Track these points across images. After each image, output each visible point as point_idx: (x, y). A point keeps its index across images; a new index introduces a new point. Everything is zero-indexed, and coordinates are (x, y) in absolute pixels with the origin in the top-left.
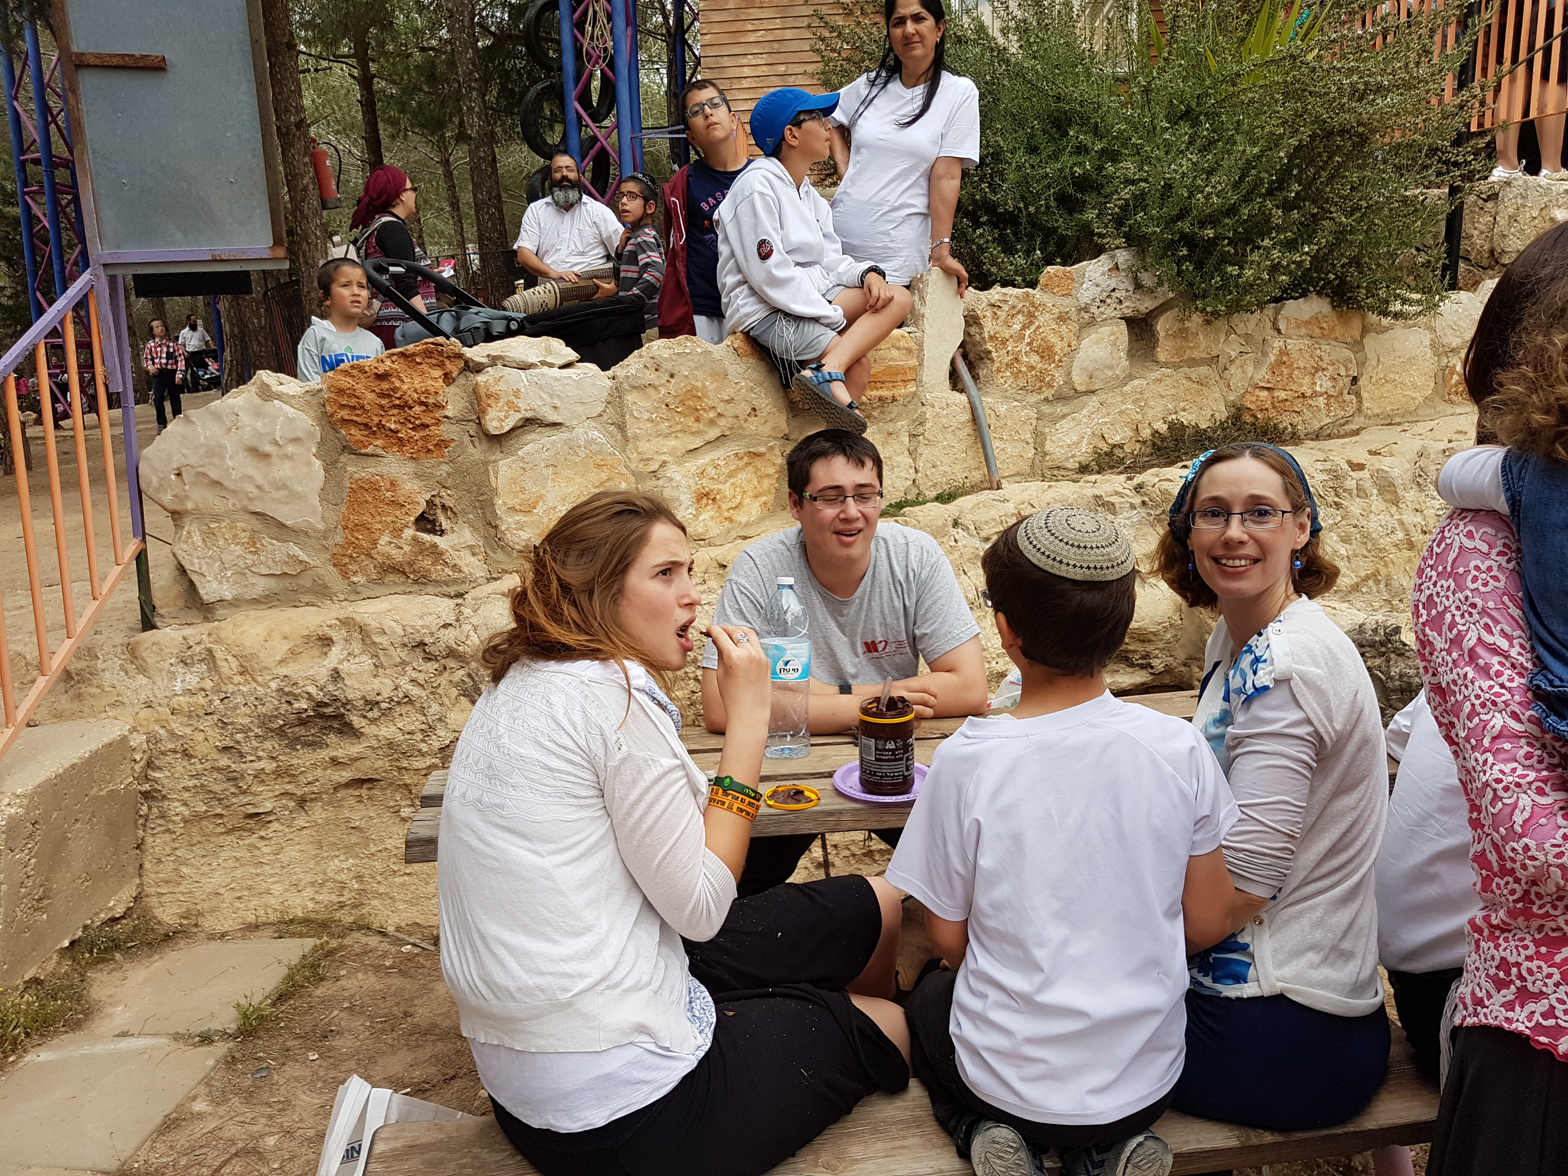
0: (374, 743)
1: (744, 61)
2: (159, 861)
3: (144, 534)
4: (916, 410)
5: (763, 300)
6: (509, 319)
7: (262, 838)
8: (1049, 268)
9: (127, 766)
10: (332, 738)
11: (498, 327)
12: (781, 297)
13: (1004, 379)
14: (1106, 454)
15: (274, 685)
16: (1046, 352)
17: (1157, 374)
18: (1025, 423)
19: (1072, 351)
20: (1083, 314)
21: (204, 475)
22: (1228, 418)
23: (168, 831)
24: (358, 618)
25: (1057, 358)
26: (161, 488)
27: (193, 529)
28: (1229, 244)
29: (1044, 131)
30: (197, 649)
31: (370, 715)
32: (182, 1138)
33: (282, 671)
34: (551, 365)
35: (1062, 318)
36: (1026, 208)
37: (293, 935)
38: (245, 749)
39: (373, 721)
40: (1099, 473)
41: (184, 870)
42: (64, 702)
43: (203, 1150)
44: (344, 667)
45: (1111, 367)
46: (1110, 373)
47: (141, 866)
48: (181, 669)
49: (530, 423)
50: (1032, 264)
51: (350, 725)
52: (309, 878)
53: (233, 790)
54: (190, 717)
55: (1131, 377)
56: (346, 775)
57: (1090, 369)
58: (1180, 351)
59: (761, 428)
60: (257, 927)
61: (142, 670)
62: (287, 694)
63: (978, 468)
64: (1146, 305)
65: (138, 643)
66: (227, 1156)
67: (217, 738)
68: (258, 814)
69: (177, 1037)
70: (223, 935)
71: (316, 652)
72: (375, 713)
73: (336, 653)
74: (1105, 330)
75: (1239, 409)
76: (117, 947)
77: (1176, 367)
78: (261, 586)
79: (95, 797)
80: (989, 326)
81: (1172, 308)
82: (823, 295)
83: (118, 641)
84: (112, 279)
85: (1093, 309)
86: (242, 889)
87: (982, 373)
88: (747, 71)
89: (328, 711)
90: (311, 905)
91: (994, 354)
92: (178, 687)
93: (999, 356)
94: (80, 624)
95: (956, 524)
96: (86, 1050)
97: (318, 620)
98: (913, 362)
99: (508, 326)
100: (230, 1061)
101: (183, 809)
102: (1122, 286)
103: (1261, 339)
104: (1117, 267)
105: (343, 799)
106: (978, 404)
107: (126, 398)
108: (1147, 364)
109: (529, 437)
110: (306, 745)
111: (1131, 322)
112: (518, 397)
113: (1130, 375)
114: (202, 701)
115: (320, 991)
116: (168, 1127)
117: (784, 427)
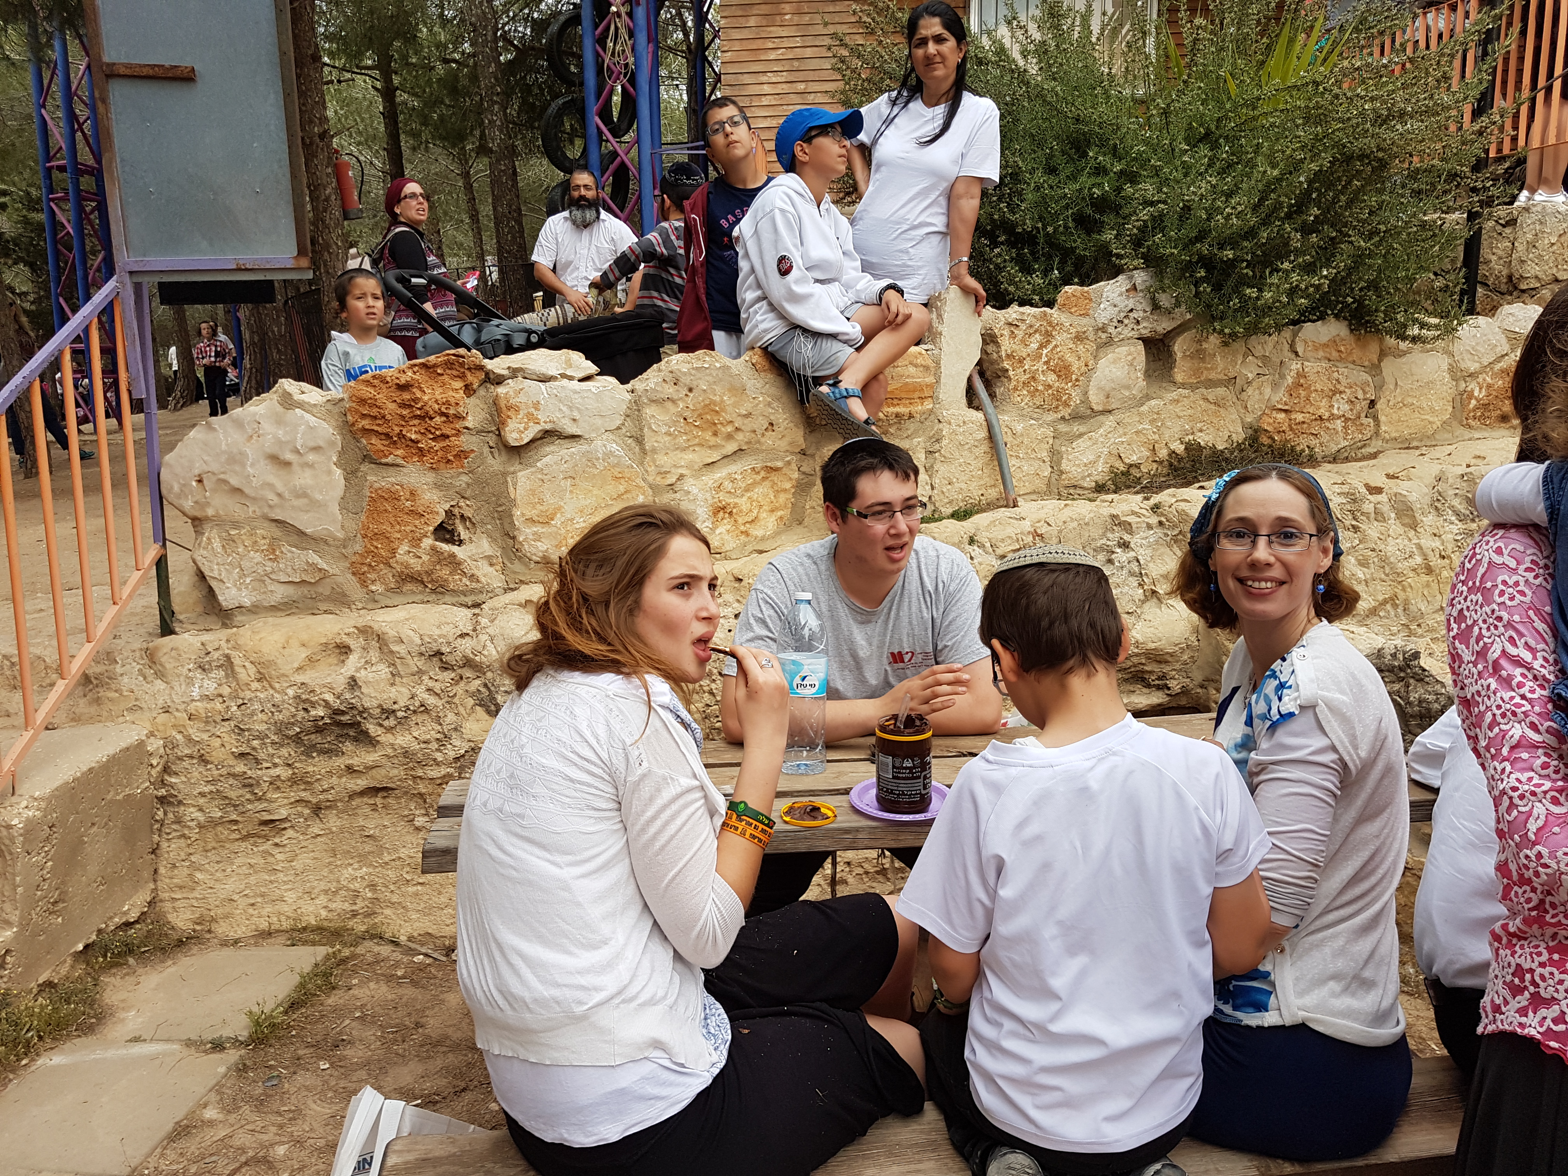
0: (390, 751)
1: (764, 79)
2: (174, 866)
3: (164, 540)
4: (932, 427)
5: (782, 316)
6: (530, 332)
7: (276, 845)
8: (1067, 288)
9: (143, 771)
10: (348, 746)
11: (519, 339)
12: (800, 313)
13: (1022, 398)
14: (1123, 473)
15: (291, 692)
16: (1063, 371)
17: (1174, 395)
18: (1041, 441)
19: (1089, 371)
20: (1100, 333)
21: (225, 482)
22: (1245, 439)
23: (183, 836)
24: (376, 627)
25: (1074, 377)
26: (182, 494)
27: (213, 536)
28: (1246, 267)
29: (1063, 153)
30: (216, 655)
31: (386, 723)
32: (192, 1146)
33: (300, 678)
34: (571, 378)
36: (1044, 227)
37: (305, 943)
38: (261, 755)
39: (390, 730)
40: (1116, 493)
41: (199, 876)
42: (83, 706)
43: (214, 1158)
44: (361, 675)
45: (1128, 387)
46: (1127, 393)
47: (156, 871)
48: (199, 674)
49: (549, 435)
50: (1049, 284)
51: (366, 733)
52: (323, 885)
53: (248, 796)
54: (207, 722)
55: (1148, 397)
56: (362, 783)
57: (1107, 389)
58: (1197, 372)
59: (778, 443)
60: (270, 934)
61: (160, 675)
62: (304, 701)
63: (994, 486)
64: (1164, 325)
65: (156, 648)
66: (238, 1164)
67: (233, 744)
68: (272, 821)
69: (189, 1043)
70: (236, 942)
71: (333, 660)
72: (392, 722)
73: (353, 660)
74: (1123, 350)
75: (1256, 431)
76: (131, 952)
77: (1193, 387)
78: (280, 593)
79: (112, 801)
80: (1006, 345)
81: (1189, 329)
82: (842, 312)
83: (137, 645)
84: (138, 287)
85: (1111, 330)
86: (256, 896)
87: (999, 391)
88: (766, 89)
89: (345, 718)
90: (324, 913)
91: (1011, 373)
92: (196, 693)
93: (1016, 375)
94: (100, 629)
95: (972, 541)
96: (99, 1054)
97: (336, 628)
98: (930, 379)
99: (528, 339)
100: (242, 1069)
101: (198, 815)
102: (1140, 307)
103: (1279, 361)
104: (1134, 288)
105: (358, 807)
106: (994, 422)
107: (149, 404)
108: (1164, 385)
109: (548, 449)
110: (322, 752)
111: (1147, 342)
112: (537, 409)
113: (1147, 395)
114: (219, 706)
115: (332, 1000)
116: (178, 1134)
117: (801, 443)
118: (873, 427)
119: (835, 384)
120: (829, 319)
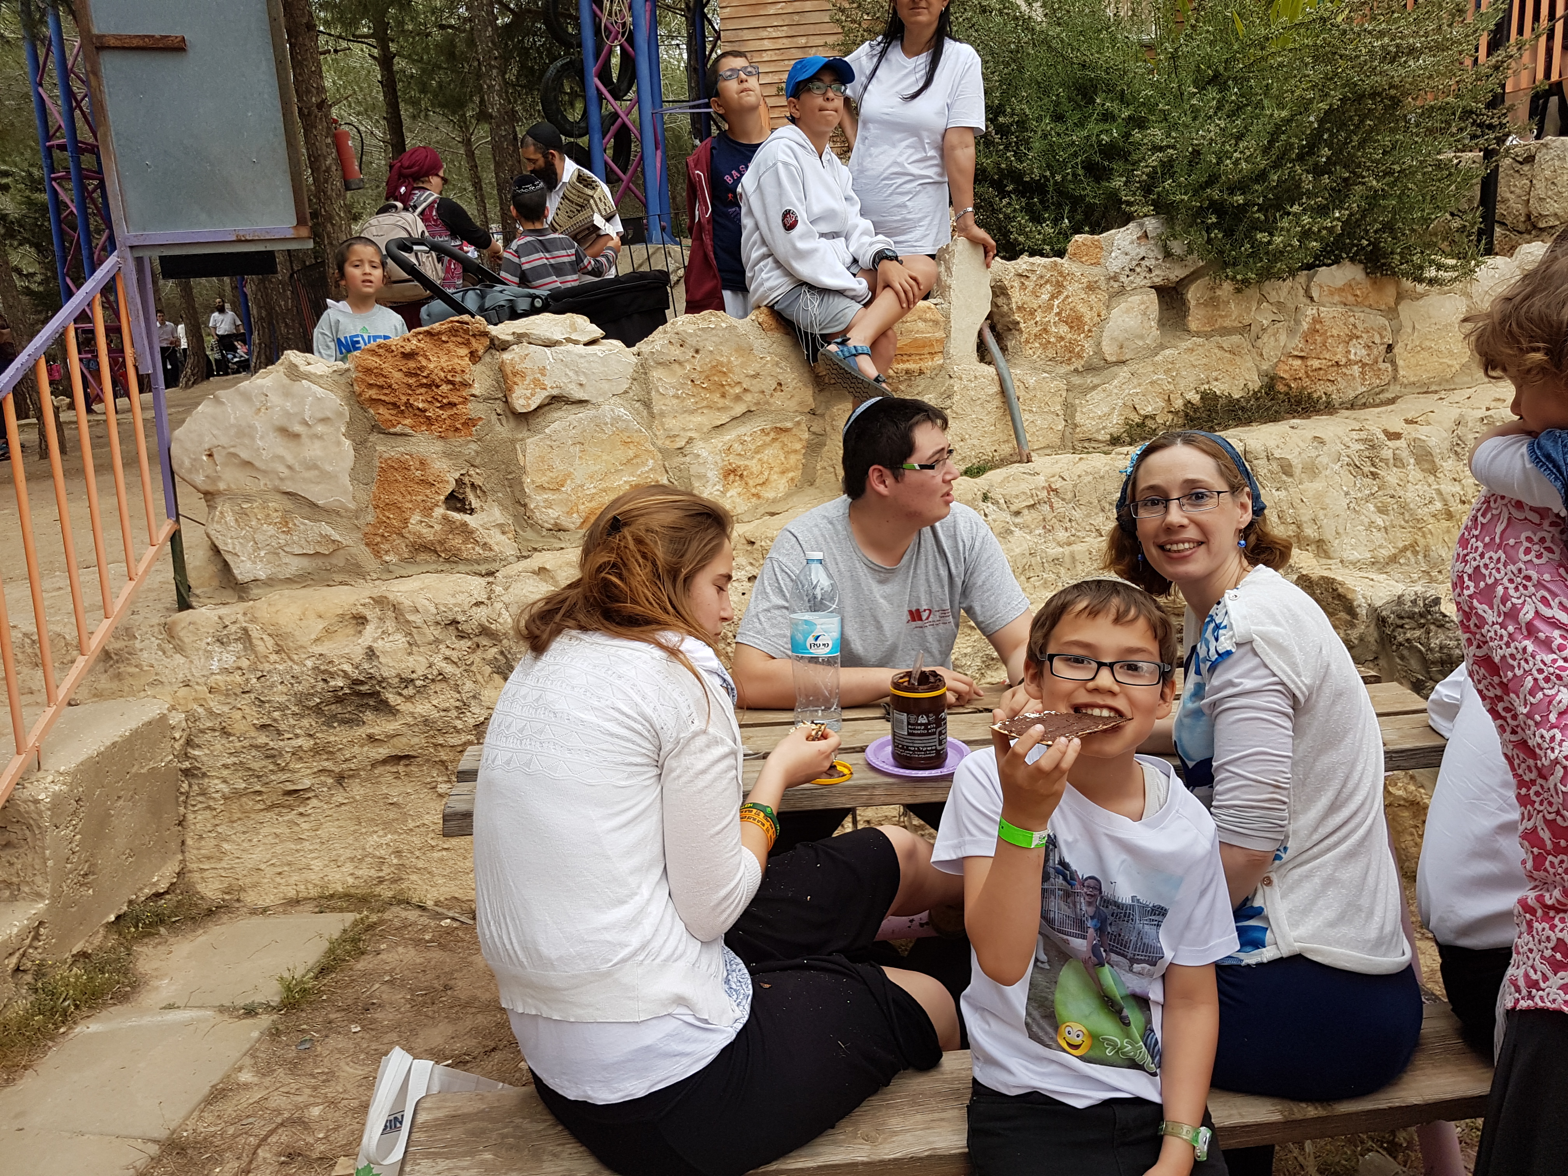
0: (410, 720)
1: (764, 34)
2: (201, 837)
3: (178, 515)
4: (943, 383)
7: (301, 814)
8: (1077, 237)
9: (166, 744)
10: (369, 716)
11: (523, 305)
13: (1034, 351)
14: (1138, 425)
15: (309, 663)
16: (1075, 322)
17: (1188, 344)
18: (1054, 394)
19: (1102, 321)
20: (1112, 283)
21: (235, 455)
22: (1261, 387)
23: (209, 808)
24: (391, 597)
25: (1086, 328)
26: (194, 469)
27: (226, 510)
28: (1259, 211)
29: (1070, 99)
30: (233, 628)
31: (405, 692)
32: (229, 1108)
33: (317, 649)
34: (576, 342)
35: (1091, 288)
36: (1053, 176)
37: (333, 910)
38: (283, 727)
39: (409, 698)
40: (1129, 444)
41: (226, 846)
42: (104, 682)
43: (250, 1120)
44: (379, 645)
45: (1142, 337)
46: (1141, 343)
47: (183, 843)
48: (217, 648)
49: (557, 400)
50: (1060, 233)
51: (385, 703)
52: (348, 853)
53: (271, 767)
54: (227, 695)
55: (1162, 347)
56: (383, 752)
57: (1121, 339)
58: (1211, 320)
59: (787, 403)
60: (298, 902)
61: (179, 649)
62: (323, 672)
63: (1007, 441)
64: (1177, 273)
65: (174, 623)
66: (274, 1126)
67: (254, 717)
68: (296, 791)
69: (222, 1009)
70: (265, 910)
71: (350, 630)
72: (410, 691)
73: (370, 630)
74: (1135, 299)
75: (1272, 378)
76: (162, 922)
77: (1208, 336)
78: (294, 566)
79: (137, 775)
80: (1017, 297)
81: (1202, 276)
83: (155, 621)
84: (139, 261)
85: (1123, 278)
86: (282, 865)
87: (1010, 344)
88: (767, 44)
89: (364, 688)
90: (350, 880)
91: (1022, 325)
92: (215, 666)
93: (1028, 327)
94: (117, 605)
95: (985, 498)
96: (134, 1022)
97: (352, 600)
98: (940, 334)
99: (533, 303)
100: (275, 1033)
101: (222, 786)
102: (1152, 255)
103: (1293, 307)
104: (1146, 235)
105: (381, 775)
106: (1006, 376)
108: (1178, 333)
109: (556, 415)
110: (344, 722)
111: (1161, 291)
112: (543, 375)
113: (1161, 344)
114: (239, 679)
115: (361, 965)
116: (215, 1097)
117: (810, 402)
118: (884, 385)
119: (844, 343)
120: (836, 275)
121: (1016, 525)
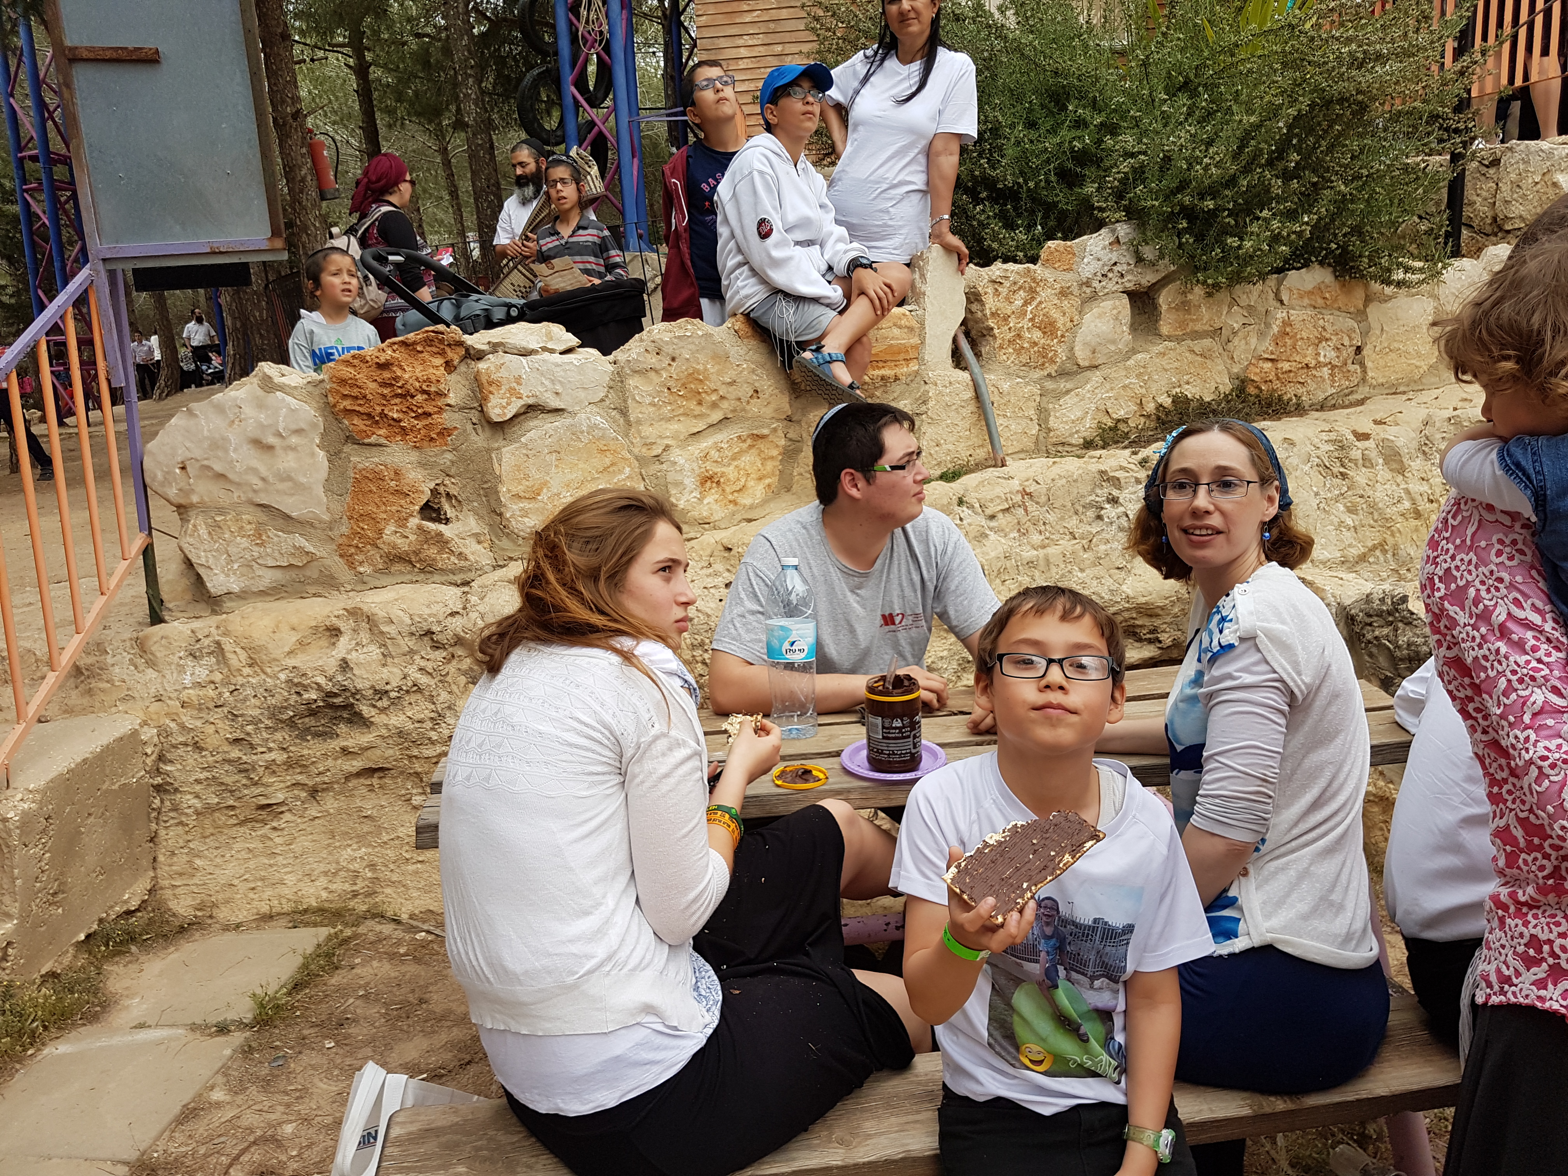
0: (384, 732)
1: (740, 42)
2: (173, 853)
3: (150, 528)
4: (918, 389)
5: (764, 281)
6: (509, 306)
7: (275, 829)
8: (1050, 243)
9: (138, 760)
10: (342, 728)
11: (499, 314)
12: (779, 278)
13: (1007, 356)
14: (1111, 429)
15: (283, 676)
16: (1048, 328)
17: (1160, 348)
18: (1028, 399)
19: (1075, 326)
20: (1084, 288)
21: (208, 468)
22: (1232, 390)
23: (181, 823)
24: (365, 608)
25: (1059, 333)
26: (166, 482)
27: (199, 523)
28: (1228, 216)
29: (1042, 106)
30: (206, 642)
31: (379, 704)
32: (200, 1128)
33: (291, 662)
34: (552, 351)
36: (1026, 183)
37: (307, 924)
38: (256, 740)
39: (383, 710)
40: (1104, 448)
41: (198, 862)
42: (75, 698)
43: (222, 1139)
44: (353, 657)
45: (1113, 342)
46: (1113, 348)
47: (155, 859)
48: (190, 662)
49: (532, 409)
50: (1033, 239)
51: (359, 715)
52: (322, 867)
53: (244, 781)
54: (200, 710)
55: (1134, 351)
56: (357, 764)
57: (1093, 344)
58: (1182, 324)
59: (763, 410)
60: (271, 917)
61: (151, 664)
62: (296, 685)
63: (982, 446)
64: (1149, 278)
65: (146, 637)
66: (246, 1144)
67: (227, 730)
68: (269, 805)
69: (194, 1027)
70: (238, 926)
71: (324, 642)
72: (385, 703)
73: (344, 642)
74: (1107, 304)
75: (1243, 381)
76: (133, 940)
77: (1179, 340)
78: (267, 578)
79: (107, 791)
80: (991, 303)
81: (1174, 281)
82: (823, 276)
83: (127, 635)
84: (112, 274)
85: (1095, 284)
86: (256, 880)
87: (984, 350)
88: (743, 52)
89: (337, 701)
90: (324, 895)
91: (996, 331)
92: (188, 680)
93: (1001, 333)
94: (89, 620)
95: (961, 502)
96: (104, 1042)
97: (326, 611)
98: (915, 341)
99: (508, 312)
100: (247, 1051)
101: (196, 801)
102: (1123, 260)
103: (1264, 310)
104: (1118, 241)
105: (355, 788)
106: (981, 382)
107: (129, 392)
108: (1150, 338)
109: (532, 424)
110: (317, 735)
111: (1133, 296)
112: (519, 384)
113: (1133, 349)
114: (212, 693)
115: (336, 980)
116: (186, 1117)
117: (787, 409)
118: (858, 392)
119: (818, 350)
120: (812, 283)
121: (991, 529)
